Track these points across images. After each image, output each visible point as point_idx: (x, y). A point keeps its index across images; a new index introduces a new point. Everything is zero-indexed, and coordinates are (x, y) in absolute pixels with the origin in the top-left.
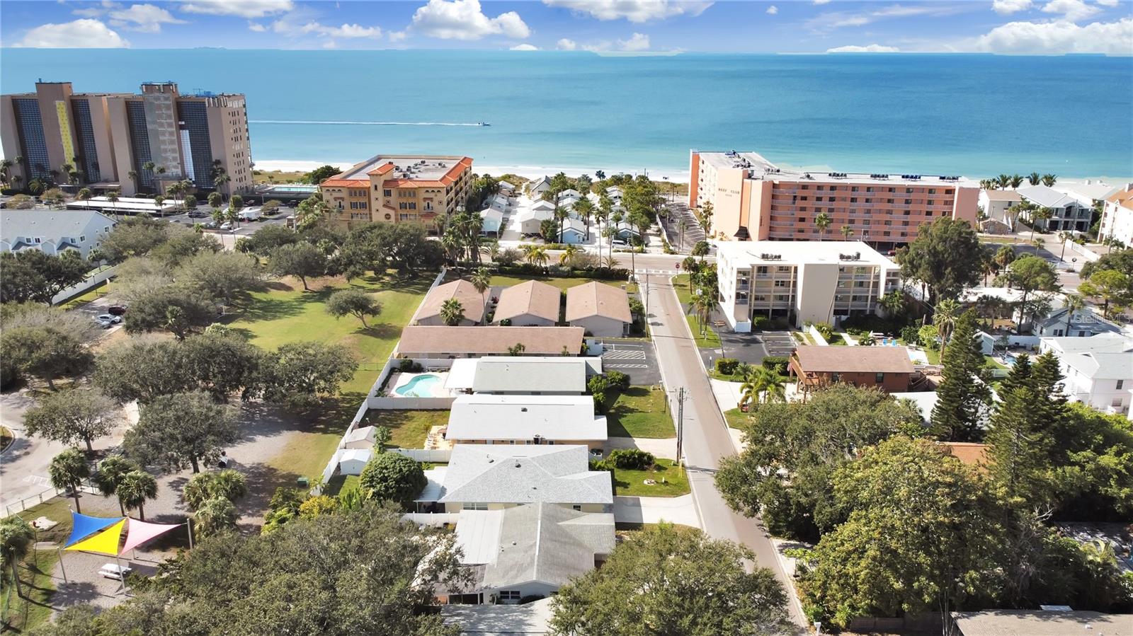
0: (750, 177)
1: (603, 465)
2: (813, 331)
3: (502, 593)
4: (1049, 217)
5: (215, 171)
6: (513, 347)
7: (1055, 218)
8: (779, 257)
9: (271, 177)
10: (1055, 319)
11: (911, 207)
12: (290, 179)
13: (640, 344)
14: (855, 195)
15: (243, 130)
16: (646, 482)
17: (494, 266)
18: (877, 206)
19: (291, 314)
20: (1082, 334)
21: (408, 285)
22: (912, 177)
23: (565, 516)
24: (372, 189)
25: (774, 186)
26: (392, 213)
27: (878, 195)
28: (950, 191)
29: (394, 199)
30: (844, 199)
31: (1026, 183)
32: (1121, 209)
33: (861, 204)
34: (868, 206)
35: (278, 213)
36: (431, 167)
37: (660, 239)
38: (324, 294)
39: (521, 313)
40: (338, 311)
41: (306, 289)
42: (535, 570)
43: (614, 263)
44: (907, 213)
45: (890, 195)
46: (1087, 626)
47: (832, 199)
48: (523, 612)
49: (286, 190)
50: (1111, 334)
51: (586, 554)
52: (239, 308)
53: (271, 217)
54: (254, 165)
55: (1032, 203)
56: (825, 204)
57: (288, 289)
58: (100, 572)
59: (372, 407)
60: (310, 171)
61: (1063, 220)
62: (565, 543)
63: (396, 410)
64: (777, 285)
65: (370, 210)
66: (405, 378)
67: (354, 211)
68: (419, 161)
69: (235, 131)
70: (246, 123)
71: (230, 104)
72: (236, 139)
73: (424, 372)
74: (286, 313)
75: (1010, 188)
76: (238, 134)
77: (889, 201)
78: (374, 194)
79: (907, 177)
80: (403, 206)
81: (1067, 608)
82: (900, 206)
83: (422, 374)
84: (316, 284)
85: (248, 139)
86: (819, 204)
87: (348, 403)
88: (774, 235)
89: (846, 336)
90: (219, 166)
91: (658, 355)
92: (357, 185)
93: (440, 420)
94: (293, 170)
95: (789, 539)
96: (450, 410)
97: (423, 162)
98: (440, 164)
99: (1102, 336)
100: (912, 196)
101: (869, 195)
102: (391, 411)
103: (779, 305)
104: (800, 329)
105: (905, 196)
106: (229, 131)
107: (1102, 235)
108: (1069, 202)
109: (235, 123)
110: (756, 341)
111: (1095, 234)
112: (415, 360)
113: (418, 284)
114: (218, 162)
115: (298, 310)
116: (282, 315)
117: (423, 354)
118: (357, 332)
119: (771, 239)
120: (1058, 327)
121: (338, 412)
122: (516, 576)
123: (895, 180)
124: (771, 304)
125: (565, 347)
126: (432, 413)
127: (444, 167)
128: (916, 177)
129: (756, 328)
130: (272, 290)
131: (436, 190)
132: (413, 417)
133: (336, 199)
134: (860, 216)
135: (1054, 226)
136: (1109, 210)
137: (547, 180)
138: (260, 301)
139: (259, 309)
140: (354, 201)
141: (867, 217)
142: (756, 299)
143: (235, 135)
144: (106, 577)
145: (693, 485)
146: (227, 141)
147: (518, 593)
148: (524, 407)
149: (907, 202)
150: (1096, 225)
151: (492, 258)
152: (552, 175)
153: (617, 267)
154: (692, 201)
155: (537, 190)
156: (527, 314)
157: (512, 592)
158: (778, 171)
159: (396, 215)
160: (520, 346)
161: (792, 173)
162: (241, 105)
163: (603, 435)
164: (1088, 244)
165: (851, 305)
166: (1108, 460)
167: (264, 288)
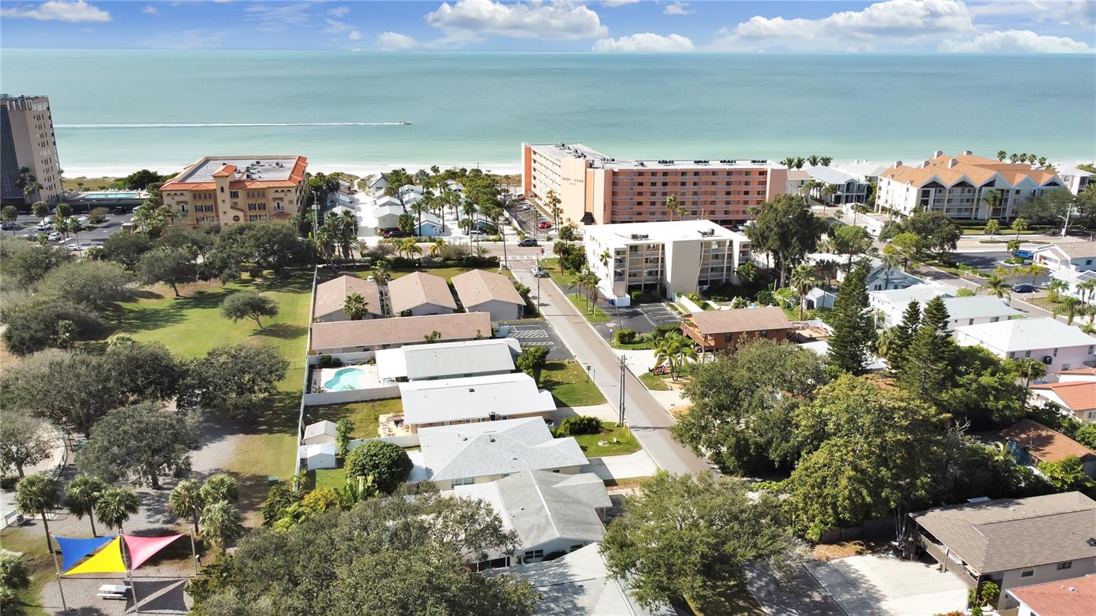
0: (591, 166)
1: (563, 432)
2: (684, 301)
3: (527, 553)
4: (835, 193)
5: (23, 180)
6: (430, 334)
7: (839, 193)
8: (647, 236)
9: (81, 183)
10: (875, 277)
11: (731, 188)
12: (102, 184)
13: (536, 323)
14: (684, 179)
15: (49, 135)
16: (600, 444)
17: (366, 261)
18: (704, 188)
19: (173, 322)
20: (896, 287)
21: (284, 286)
22: (729, 162)
23: (554, 479)
24: (219, 191)
25: (614, 173)
26: (241, 214)
27: (704, 178)
28: (763, 173)
29: (242, 200)
30: (675, 184)
31: (807, 166)
32: (893, 183)
33: (690, 188)
34: (695, 188)
35: (106, 221)
36: (267, 166)
37: (511, 228)
38: (202, 300)
39: (420, 303)
40: (235, 314)
41: (177, 295)
42: (555, 529)
43: (484, 251)
44: (728, 193)
45: (714, 179)
46: (1011, 509)
47: (665, 184)
48: (561, 566)
49: (103, 197)
50: (920, 285)
51: (588, 510)
52: (112, 320)
53: (99, 225)
54: (62, 172)
55: (817, 181)
56: (659, 188)
57: (158, 297)
58: (98, 594)
59: (309, 404)
60: (125, 175)
61: (845, 194)
62: (568, 502)
63: (334, 404)
64: (646, 262)
65: (217, 211)
66: (327, 374)
67: (200, 215)
68: (254, 162)
69: (42, 136)
70: (51, 126)
71: (34, 108)
72: (43, 145)
73: (344, 366)
74: (167, 321)
75: (795, 169)
76: (45, 139)
77: (713, 183)
78: (220, 196)
79: (725, 162)
80: (252, 207)
81: (986, 499)
82: (722, 188)
83: (343, 368)
84: (187, 290)
85: (54, 143)
86: (653, 189)
87: (280, 402)
88: (617, 218)
89: (710, 302)
90: (27, 175)
91: (558, 332)
92: (202, 188)
93: (382, 409)
94: (99, 176)
95: (743, 476)
96: (400, 398)
97: (258, 163)
98: (277, 164)
99: (913, 287)
100: (733, 178)
101: (696, 179)
102: (329, 406)
103: (652, 280)
104: (671, 300)
105: (727, 178)
106: (35, 136)
107: (878, 205)
108: (848, 179)
109: (40, 127)
110: (637, 314)
111: (872, 205)
112: (334, 355)
113: (295, 283)
114: (25, 170)
115: (179, 318)
116: (163, 323)
117: (338, 349)
118: (255, 334)
119: (613, 222)
120: (878, 282)
121: (275, 412)
122: (539, 537)
123: (715, 165)
124: (644, 279)
125: (479, 331)
126: (371, 404)
127: (282, 166)
128: (732, 162)
129: (635, 302)
130: (141, 299)
131: (286, 190)
132: (355, 409)
133: (178, 203)
134: (689, 198)
135: (838, 200)
136: (883, 184)
137: (384, 177)
138: (131, 311)
139: (134, 319)
140: (199, 204)
141: (695, 198)
142: (630, 276)
143: (43, 140)
144: (104, 599)
145: (641, 442)
146: (35, 147)
147: (541, 551)
148: (471, 388)
149: (728, 184)
150: (871, 198)
151: (361, 254)
152: (389, 171)
153: (487, 256)
154: (526, 191)
155: (375, 186)
156: (427, 304)
157: (536, 552)
158: (613, 160)
159: (245, 216)
160: (435, 334)
161: (627, 162)
162: (45, 108)
163: (551, 406)
164: (868, 214)
165: (710, 276)
166: (986, 379)
167: (132, 297)
